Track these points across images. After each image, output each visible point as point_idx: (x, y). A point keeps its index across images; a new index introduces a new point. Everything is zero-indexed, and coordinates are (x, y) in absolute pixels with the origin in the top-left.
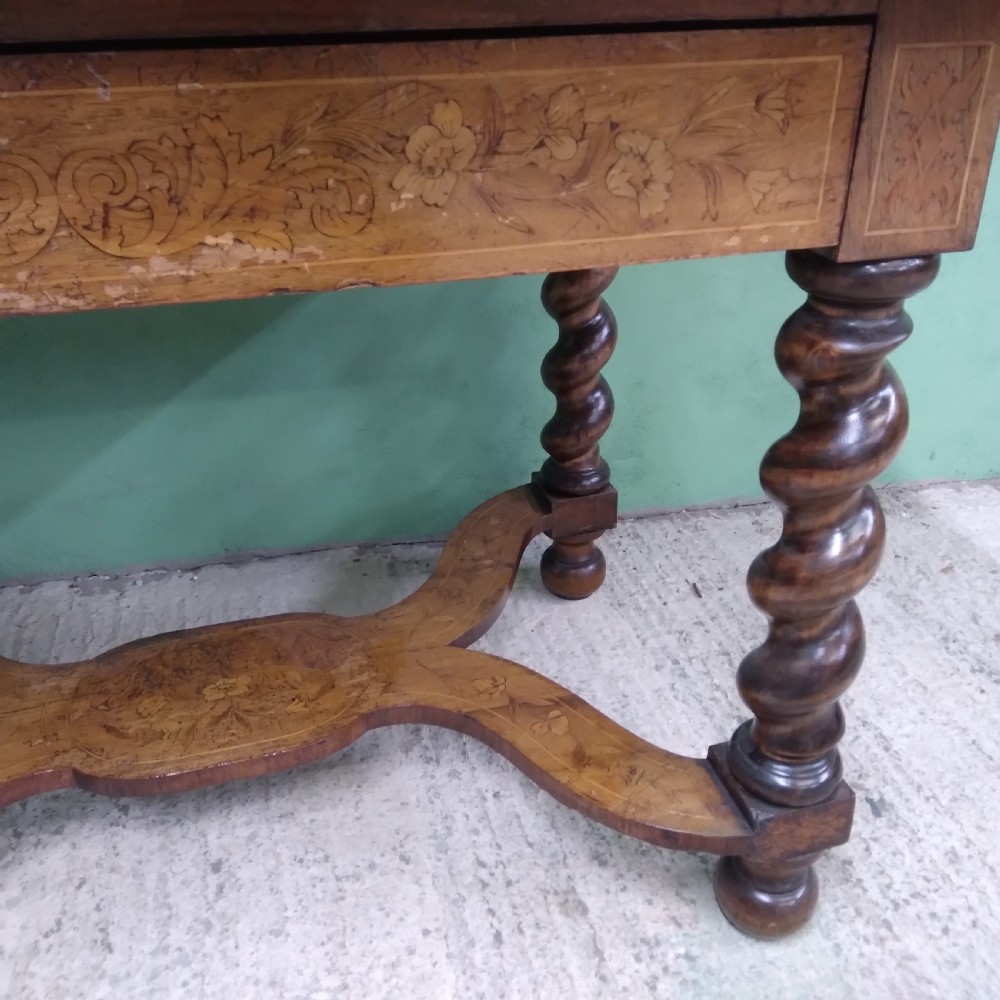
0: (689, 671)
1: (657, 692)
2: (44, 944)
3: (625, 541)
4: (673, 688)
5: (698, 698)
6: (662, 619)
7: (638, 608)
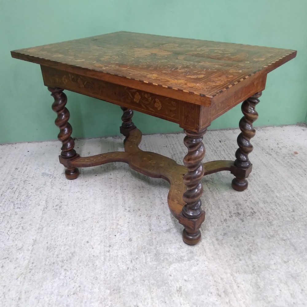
0: (217, 152)
1: (212, 155)
2: (124, 177)
3: (208, 134)
4: (214, 154)
5: (218, 156)
6: (214, 145)
7: (210, 144)
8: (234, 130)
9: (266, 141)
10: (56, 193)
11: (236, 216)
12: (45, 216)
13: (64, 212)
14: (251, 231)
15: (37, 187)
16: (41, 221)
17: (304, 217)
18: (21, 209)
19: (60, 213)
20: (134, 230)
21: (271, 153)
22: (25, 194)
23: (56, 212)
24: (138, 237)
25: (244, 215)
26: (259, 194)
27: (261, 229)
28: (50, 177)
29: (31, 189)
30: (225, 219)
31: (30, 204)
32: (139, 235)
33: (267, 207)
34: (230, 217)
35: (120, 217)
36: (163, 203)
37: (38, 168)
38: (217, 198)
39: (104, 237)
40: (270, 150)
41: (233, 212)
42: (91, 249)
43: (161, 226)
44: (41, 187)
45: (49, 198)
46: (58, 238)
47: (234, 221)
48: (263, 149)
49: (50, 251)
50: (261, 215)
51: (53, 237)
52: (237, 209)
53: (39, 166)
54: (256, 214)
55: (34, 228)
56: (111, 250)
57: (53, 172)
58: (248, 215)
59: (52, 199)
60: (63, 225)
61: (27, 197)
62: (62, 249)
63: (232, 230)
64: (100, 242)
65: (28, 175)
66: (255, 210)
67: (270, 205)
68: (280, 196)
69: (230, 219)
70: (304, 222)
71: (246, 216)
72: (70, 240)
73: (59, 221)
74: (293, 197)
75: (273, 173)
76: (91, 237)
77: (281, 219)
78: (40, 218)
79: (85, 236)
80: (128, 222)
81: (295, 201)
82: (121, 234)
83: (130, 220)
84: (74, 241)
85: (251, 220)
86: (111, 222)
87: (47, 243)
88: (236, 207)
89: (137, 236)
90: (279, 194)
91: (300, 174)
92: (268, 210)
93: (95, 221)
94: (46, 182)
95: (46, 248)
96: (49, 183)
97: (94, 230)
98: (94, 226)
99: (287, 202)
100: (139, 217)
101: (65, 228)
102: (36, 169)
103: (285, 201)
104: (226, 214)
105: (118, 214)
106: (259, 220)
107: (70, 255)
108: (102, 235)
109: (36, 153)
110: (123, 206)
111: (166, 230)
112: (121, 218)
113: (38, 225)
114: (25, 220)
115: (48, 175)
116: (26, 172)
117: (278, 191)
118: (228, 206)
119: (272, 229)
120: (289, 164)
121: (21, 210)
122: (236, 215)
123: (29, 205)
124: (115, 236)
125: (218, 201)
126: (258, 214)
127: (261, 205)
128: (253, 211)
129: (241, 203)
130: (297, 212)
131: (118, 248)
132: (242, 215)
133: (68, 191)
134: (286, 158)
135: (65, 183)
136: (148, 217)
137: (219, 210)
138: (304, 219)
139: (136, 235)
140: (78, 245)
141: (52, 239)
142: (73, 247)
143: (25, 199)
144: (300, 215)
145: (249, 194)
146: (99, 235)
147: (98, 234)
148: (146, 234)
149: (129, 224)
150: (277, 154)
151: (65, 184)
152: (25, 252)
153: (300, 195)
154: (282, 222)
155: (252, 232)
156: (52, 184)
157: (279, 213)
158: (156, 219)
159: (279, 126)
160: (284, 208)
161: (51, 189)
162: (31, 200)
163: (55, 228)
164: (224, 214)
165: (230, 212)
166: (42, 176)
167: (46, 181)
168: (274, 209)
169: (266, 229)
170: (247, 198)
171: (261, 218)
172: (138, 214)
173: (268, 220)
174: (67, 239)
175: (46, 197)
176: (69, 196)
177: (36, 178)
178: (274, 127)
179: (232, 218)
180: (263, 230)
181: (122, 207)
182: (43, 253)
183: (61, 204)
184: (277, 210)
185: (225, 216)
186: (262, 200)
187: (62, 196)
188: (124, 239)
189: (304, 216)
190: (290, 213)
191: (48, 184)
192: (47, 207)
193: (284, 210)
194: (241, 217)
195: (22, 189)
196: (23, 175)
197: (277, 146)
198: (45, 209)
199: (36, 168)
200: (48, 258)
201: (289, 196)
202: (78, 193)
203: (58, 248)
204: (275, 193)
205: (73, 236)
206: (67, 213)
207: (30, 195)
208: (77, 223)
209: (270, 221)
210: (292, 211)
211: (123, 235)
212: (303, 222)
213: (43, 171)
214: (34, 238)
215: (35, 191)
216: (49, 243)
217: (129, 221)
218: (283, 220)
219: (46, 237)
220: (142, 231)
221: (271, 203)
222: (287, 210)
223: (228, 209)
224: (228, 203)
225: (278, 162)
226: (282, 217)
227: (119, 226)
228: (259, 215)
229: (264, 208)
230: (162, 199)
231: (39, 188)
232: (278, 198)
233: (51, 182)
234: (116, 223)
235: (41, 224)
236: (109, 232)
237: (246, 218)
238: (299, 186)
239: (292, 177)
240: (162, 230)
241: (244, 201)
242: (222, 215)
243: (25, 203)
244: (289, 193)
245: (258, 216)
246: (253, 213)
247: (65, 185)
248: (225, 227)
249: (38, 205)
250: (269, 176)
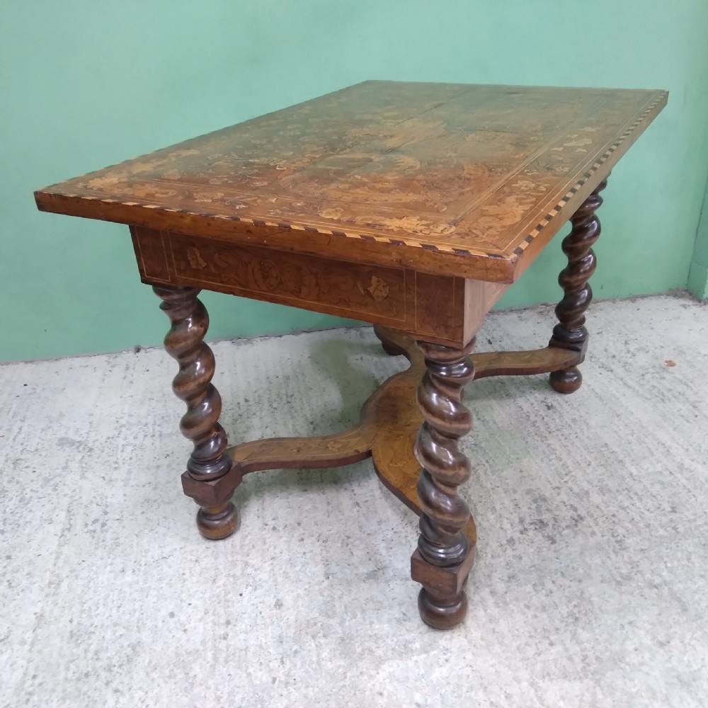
8: (521, 313)
9: (598, 336)
10: (94, 489)
11: (536, 529)
12: (65, 549)
13: (112, 539)
14: (573, 568)
15: (47, 475)
16: (55, 565)
17: (700, 525)
18: (6, 534)
19: (104, 541)
20: (286, 578)
21: (613, 367)
22: (17, 494)
23: (94, 537)
24: (298, 596)
25: (555, 527)
26: (589, 470)
27: (599, 561)
28: (78, 447)
29: (32, 481)
30: (509, 538)
31: (28, 520)
32: (301, 592)
33: (609, 503)
34: (522, 533)
35: (251, 545)
36: (357, 504)
37: (50, 427)
38: (489, 486)
39: (213, 599)
40: (607, 358)
41: (528, 520)
42: (181, 633)
43: (353, 564)
44: (56, 477)
45: (75, 503)
46: (98, 608)
47: (532, 542)
48: (591, 357)
49: (79, 642)
50: (597, 524)
51: (85, 605)
52: (537, 511)
53: (51, 422)
54: (585, 523)
55: (38, 584)
56: (230, 635)
57: (85, 436)
58: (564, 525)
59: (83, 506)
60: (111, 572)
61: (20, 501)
62: (109, 635)
63: (527, 567)
64: (203, 614)
65: (24, 447)
66: (583, 512)
67: (615, 498)
68: (640, 472)
69: (522, 536)
70: (702, 539)
71: (561, 529)
72: (127, 612)
73: (99, 563)
74: (671, 473)
75: (618, 416)
76: (181, 601)
77: (646, 532)
78: (54, 555)
79: (166, 599)
80: (273, 558)
81: (674, 484)
82: (255, 589)
83: (277, 551)
84: (137, 614)
85: (574, 537)
86: (230, 559)
87: (71, 621)
88: (534, 506)
89: (295, 594)
90: (636, 468)
91: (682, 416)
92: (613, 509)
93: (189, 557)
94: (69, 463)
95: (68, 634)
96: (77, 465)
97: (187, 582)
98: (187, 572)
99: (658, 487)
100: (298, 543)
101: (115, 579)
102: (43, 430)
103: (652, 485)
104: (512, 525)
105: (247, 536)
106: (592, 537)
107: (129, 651)
108: (208, 595)
109: (43, 389)
110: (258, 517)
111: (366, 574)
112: (253, 546)
113: (48, 575)
114: (15, 564)
115: (72, 443)
116: (20, 437)
117: (633, 461)
118: (516, 505)
119: (626, 559)
120: (655, 391)
121: (6, 537)
122: (537, 527)
123: (27, 523)
124: (241, 595)
125: (491, 493)
126: (589, 521)
127: (596, 498)
128: (575, 514)
129: (547, 494)
130: (682, 513)
131: (249, 628)
132: (551, 526)
133: (123, 483)
134: (648, 376)
135: (116, 463)
136: (321, 541)
137: (492, 517)
138: (701, 529)
139: (293, 592)
140: (149, 623)
141: (83, 611)
142: (135, 628)
143: (16, 508)
144: (689, 521)
145: (564, 473)
146: (201, 595)
147: (197, 591)
148: (317, 588)
149: (275, 563)
150: (627, 368)
151: (116, 465)
152: (16, 647)
153: (686, 469)
154: (649, 540)
155: (577, 570)
156: (84, 465)
157: (640, 516)
158: (340, 545)
159: (628, 298)
160: (650, 503)
161: (81, 479)
162: (31, 511)
163: (90, 582)
164: (507, 526)
165: (522, 521)
166: (59, 448)
167: (68, 460)
168: (627, 507)
169: (611, 559)
170: (560, 482)
171: (597, 532)
172: (295, 535)
173: (613, 536)
174: (122, 610)
175: (69, 499)
176: (125, 495)
177: (44, 454)
178: (614, 303)
179: (528, 536)
180: (603, 562)
181: (256, 517)
182: (62, 648)
183: (106, 517)
184: (633, 508)
185: (509, 532)
186: (597, 486)
187: (107, 497)
188: (262, 602)
189: (700, 522)
190: (665, 515)
191: (74, 466)
192: (71, 525)
193: (652, 510)
194: (549, 530)
195: (9, 482)
196: (12, 447)
197: (623, 348)
198: (66, 533)
199: (43, 426)
200: (74, 663)
201: (661, 473)
202: (147, 486)
203: (97, 633)
204: (626, 465)
205: (135, 600)
206: (121, 540)
207: (27, 496)
208: (145, 565)
209: (619, 539)
210: (670, 509)
211: (259, 592)
212: (699, 537)
213: (61, 434)
214: (38, 610)
215: (42, 486)
216: (75, 623)
217: (275, 554)
218: (651, 535)
219: (68, 605)
220: (306, 580)
221: (618, 491)
222: (659, 508)
223: (516, 512)
224: (516, 496)
225: (630, 387)
226: (648, 526)
227: (250, 570)
228: (592, 524)
229: (603, 506)
230: (355, 495)
231: (51, 477)
232: (634, 480)
233: (81, 461)
234: (242, 561)
235: (57, 572)
236: (224, 585)
237: (560, 533)
238: (682, 446)
239: (666, 424)
240: (356, 574)
241: (554, 489)
242: (502, 528)
243: (17, 518)
244: (659, 465)
245: (590, 527)
246: (576, 521)
247: (116, 468)
248: (512, 559)
249: (49, 522)
250: (611, 423)
